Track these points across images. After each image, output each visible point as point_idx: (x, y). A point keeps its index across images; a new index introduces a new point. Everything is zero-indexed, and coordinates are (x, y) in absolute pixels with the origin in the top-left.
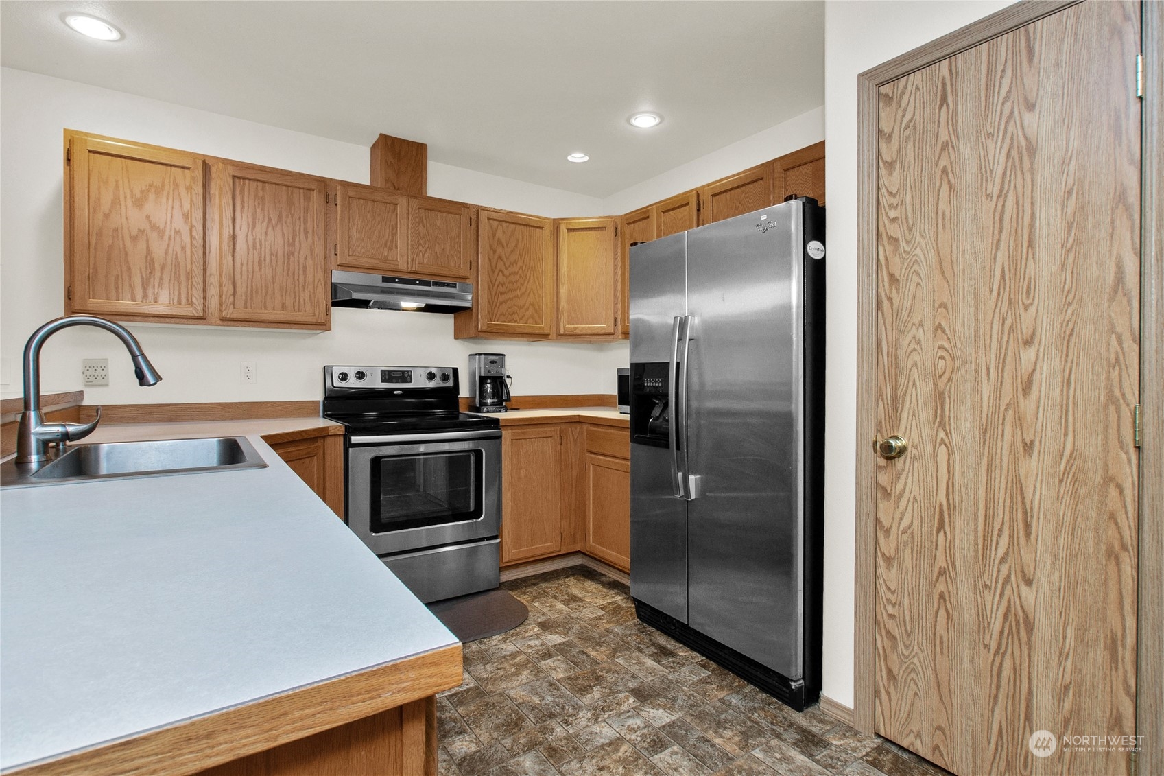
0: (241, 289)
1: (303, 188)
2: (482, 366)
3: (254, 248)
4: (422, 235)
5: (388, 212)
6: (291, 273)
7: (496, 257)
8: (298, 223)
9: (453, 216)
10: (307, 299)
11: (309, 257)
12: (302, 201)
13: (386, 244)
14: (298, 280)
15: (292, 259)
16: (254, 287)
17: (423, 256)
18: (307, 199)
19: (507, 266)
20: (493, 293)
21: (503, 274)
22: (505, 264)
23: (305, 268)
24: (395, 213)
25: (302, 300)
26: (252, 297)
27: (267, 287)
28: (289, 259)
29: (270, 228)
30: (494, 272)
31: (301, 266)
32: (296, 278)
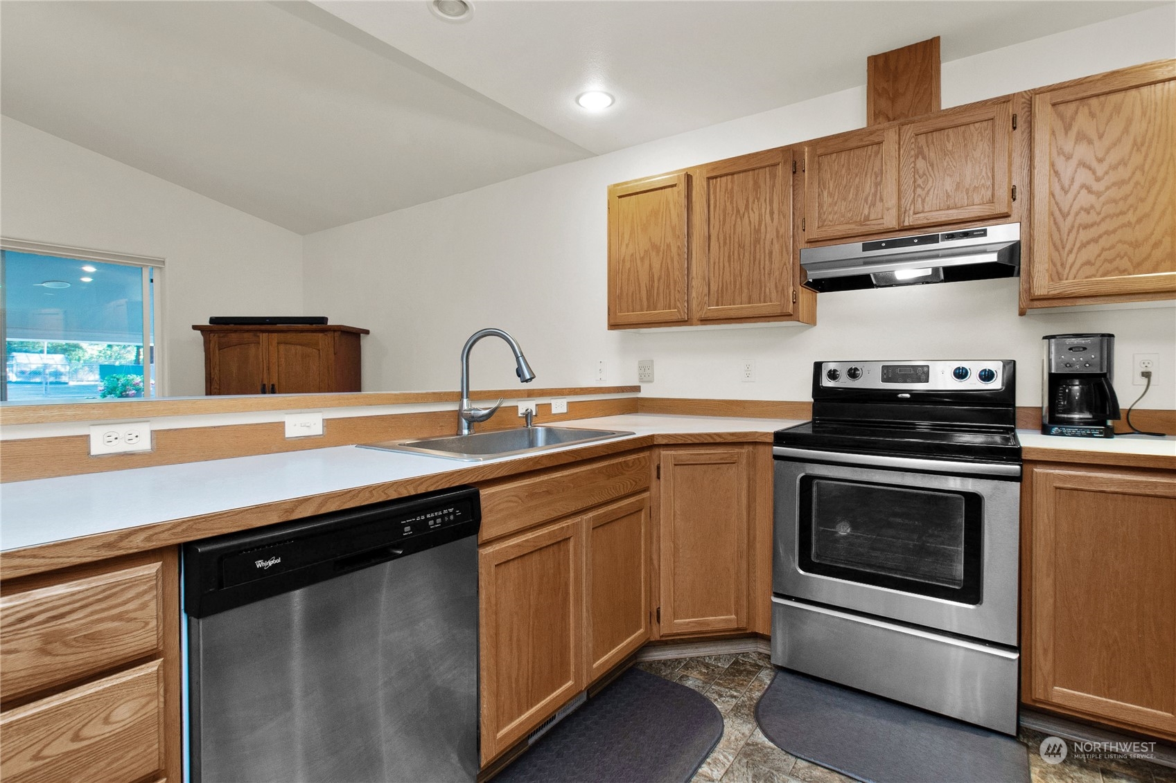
0: (714, 288)
1: (768, 166)
2: (1053, 357)
3: (725, 243)
4: (921, 172)
5: (870, 156)
6: (757, 262)
7: (1073, 162)
8: (764, 205)
9: (977, 125)
10: (773, 286)
11: (775, 241)
12: (768, 180)
13: (866, 200)
14: (764, 268)
15: (758, 246)
16: (724, 282)
17: (923, 201)
18: (773, 176)
19: (1100, 173)
20: (1065, 229)
21: (1090, 191)
22: (1094, 173)
23: (771, 253)
24: (879, 156)
25: (767, 290)
26: (722, 292)
27: (735, 282)
28: (755, 247)
29: (739, 220)
30: (1066, 192)
31: (767, 252)
32: (762, 267)
